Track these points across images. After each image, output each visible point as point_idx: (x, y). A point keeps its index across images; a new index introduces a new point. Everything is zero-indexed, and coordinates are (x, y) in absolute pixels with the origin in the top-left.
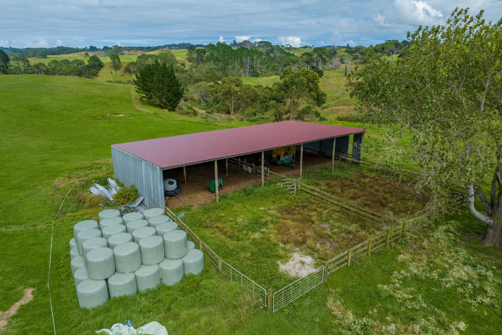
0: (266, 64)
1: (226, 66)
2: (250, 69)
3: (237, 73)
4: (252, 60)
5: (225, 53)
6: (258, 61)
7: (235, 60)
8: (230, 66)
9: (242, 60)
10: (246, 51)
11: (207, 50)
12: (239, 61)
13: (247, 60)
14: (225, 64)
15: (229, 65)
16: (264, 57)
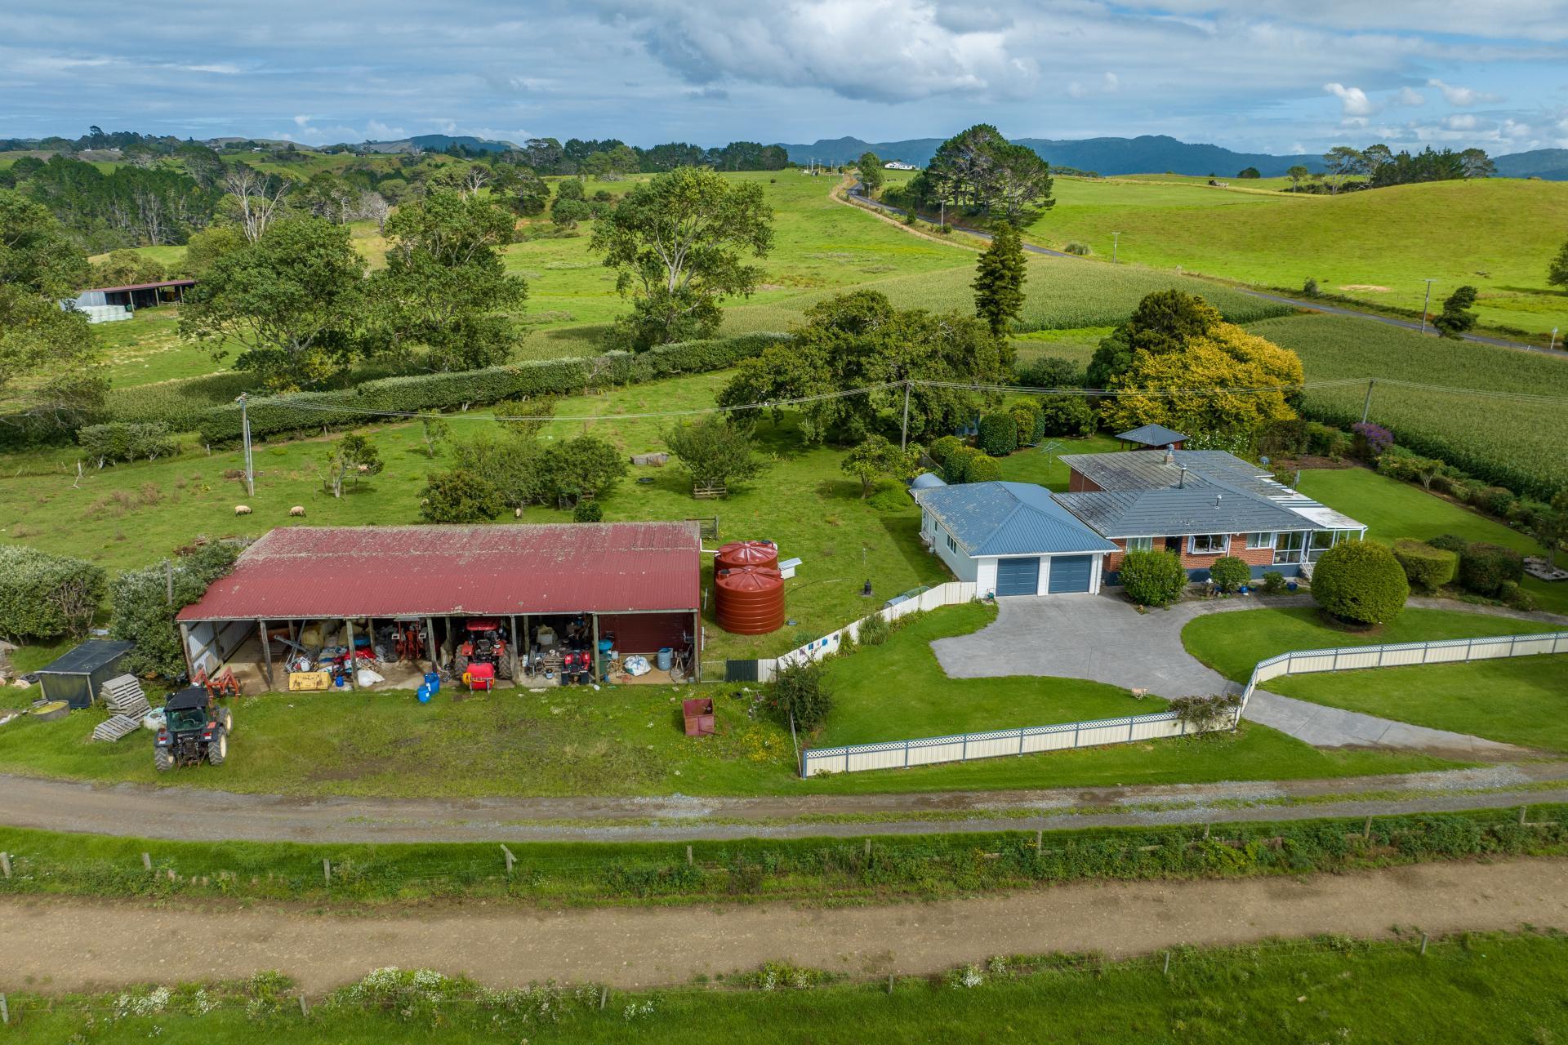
0: (206, 208)
1: (89, 220)
2: (160, 224)
3: (124, 237)
4: (164, 200)
5: (82, 185)
6: (182, 202)
7: (113, 204)
8: (100, 220)
9: (133, 201)
10: (140, 178)
11: (18, 175)
12: (125, 204)
13: (149, 202)
14: (86, 215)
15: (96, 216)
16: (196, 191)
